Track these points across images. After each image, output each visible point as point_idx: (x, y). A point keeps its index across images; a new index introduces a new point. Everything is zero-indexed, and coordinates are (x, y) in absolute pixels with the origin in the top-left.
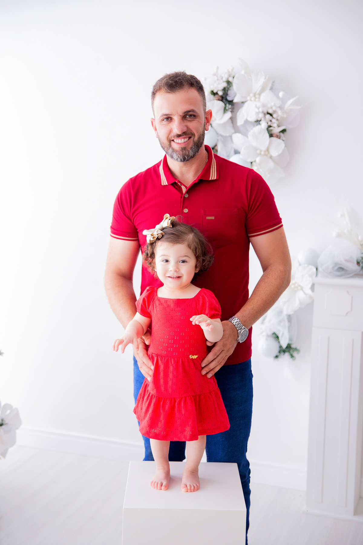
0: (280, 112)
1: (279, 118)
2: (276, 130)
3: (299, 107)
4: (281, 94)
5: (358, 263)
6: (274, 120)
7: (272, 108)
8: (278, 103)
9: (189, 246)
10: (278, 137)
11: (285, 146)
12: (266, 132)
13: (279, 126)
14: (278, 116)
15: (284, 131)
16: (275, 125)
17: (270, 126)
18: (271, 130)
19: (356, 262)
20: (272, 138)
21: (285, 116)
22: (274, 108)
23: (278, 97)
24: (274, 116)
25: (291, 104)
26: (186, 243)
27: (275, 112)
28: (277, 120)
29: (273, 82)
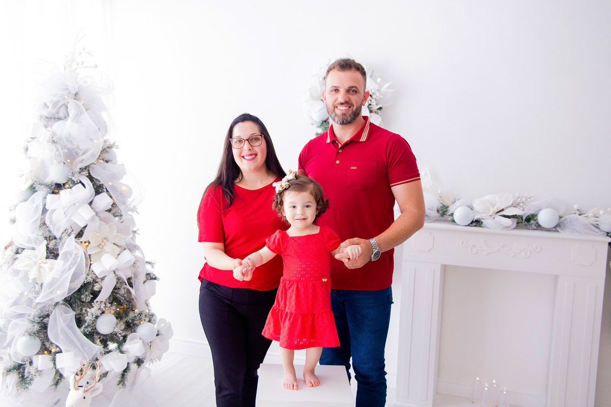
0: (377, 94)
1: (377, 98)
2: (375, 108)
3: (392, 91)
4: (379, 80)
5: (438, 211)
6: (373, 100)
7: (372, 91)
8: (377, 87)
9: (311, 193)
10: (376, 112)
11: (382, 120)
12: (367, 109)
13: (377, 104)
14: (377, 96)
15: (380, 109)
16: (374, 104)
17: (370, 105)
18: (371, 107)
19: (436, 211)
20: (372, 114)
21: (382, 97)
22: (373, 91)
23: (376, 82)
24: (374, 96)
25: (386, 88)
26: (309, 191)
27: (374, 93)
28: (376, 100)
29: (373, 71)
